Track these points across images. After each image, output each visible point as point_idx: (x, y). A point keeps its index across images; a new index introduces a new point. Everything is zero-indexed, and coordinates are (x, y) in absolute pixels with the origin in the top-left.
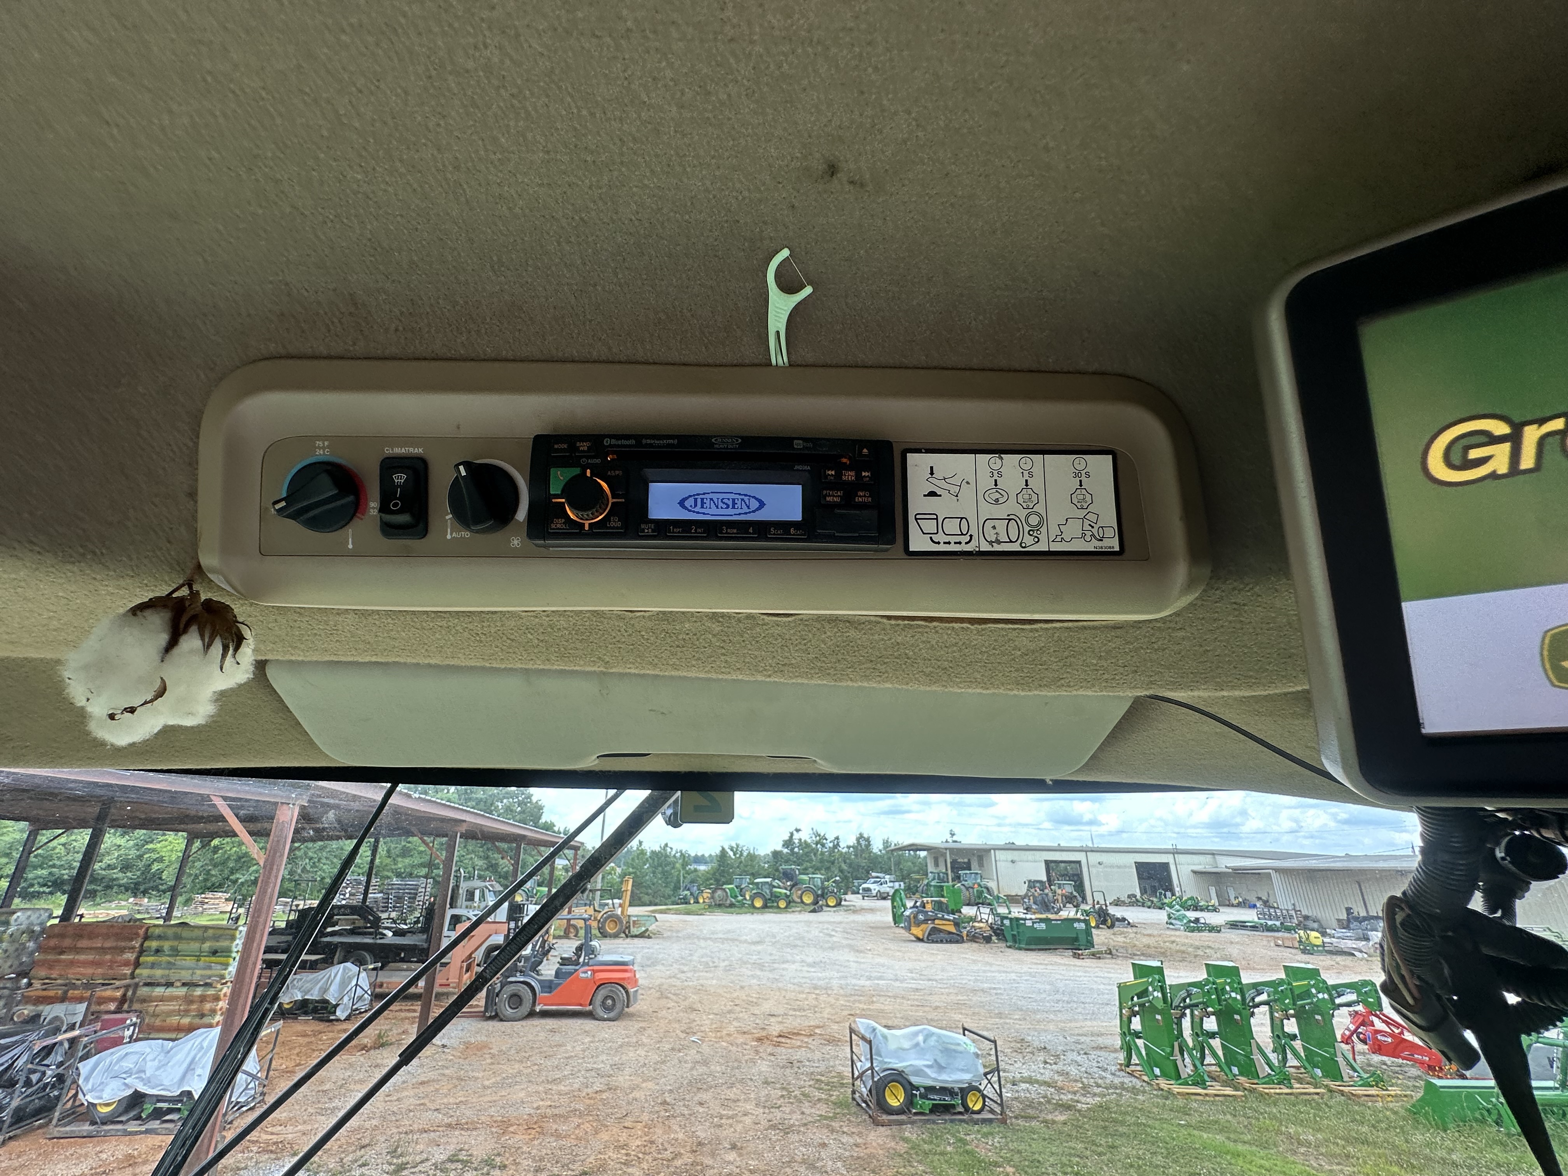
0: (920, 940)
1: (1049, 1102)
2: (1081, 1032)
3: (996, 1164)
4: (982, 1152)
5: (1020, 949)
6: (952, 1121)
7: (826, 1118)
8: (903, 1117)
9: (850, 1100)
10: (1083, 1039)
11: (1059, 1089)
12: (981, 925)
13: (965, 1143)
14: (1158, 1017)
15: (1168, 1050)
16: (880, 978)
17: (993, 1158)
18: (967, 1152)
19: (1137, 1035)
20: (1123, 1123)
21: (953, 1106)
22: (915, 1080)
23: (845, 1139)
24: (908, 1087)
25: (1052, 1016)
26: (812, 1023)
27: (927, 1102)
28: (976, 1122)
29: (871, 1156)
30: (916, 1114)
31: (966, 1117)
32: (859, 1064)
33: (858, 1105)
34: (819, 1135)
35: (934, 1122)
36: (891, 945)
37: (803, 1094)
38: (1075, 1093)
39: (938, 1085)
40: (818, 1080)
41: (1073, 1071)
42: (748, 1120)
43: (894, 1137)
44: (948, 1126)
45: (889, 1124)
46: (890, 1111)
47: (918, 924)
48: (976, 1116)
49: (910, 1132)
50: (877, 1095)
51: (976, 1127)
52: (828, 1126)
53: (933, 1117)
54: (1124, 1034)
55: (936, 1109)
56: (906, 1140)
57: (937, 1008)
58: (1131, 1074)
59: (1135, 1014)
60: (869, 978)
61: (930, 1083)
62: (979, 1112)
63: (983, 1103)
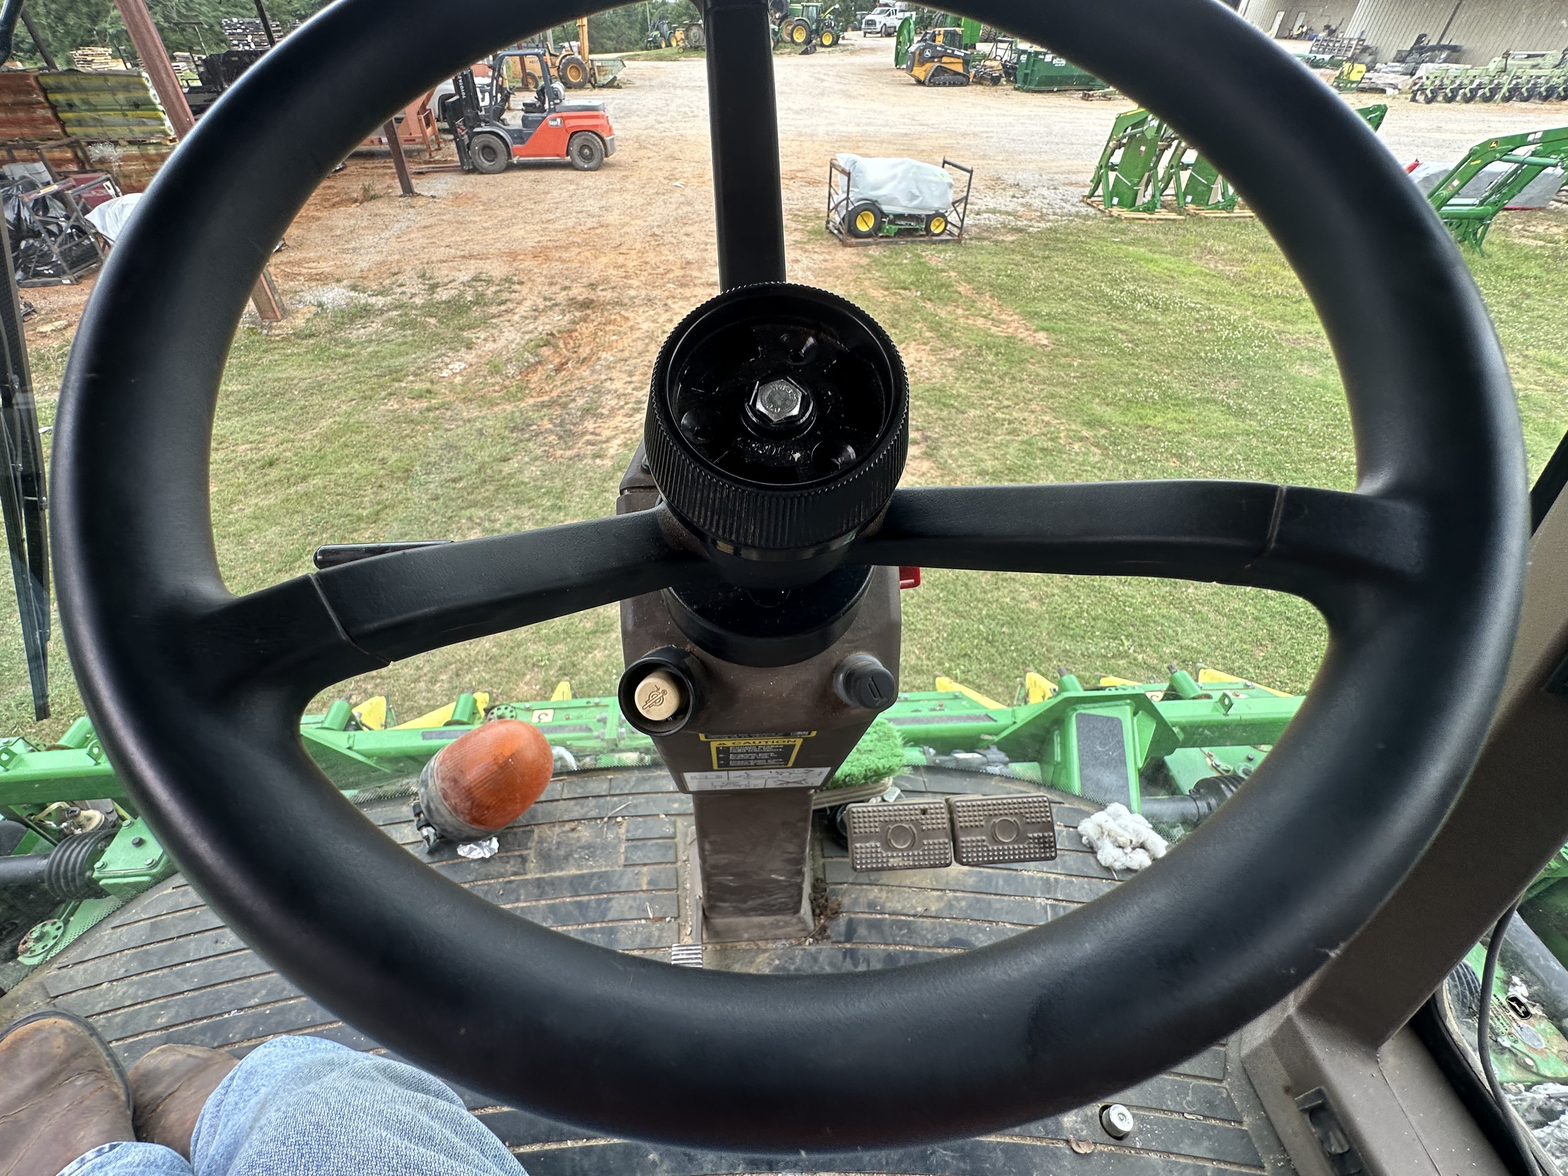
0: (920, 83)
1: (1005, 227)
2: (1059, 169)
3: (943, 271)
4: (933, 263)
5: (1027, 91)
6: (913, 242)
7: (801, 242)
8: (870, 240)
9: (824, 228)
11: (1018, 217)
12: (993, 64)
13: (920, 256)
15: (1135, 181)
16: (870, 124)
17: (941, 266)
18: (920, 263)
19: (1112, 168)
21: (916, 230)
22: (886, 208)
24: (879, 214)
27: (894, 227)
28: (934, 243)
30: (881, 237)
31: (926, 238)
32: (835, 197)
33: (831, 232)
35: (896, 243)
36: (888, 91)
38: (1031, 220)
39: (906, 212)
40: (796, 215)
41: (1036, 202)
43: (859, 254)
44: (909, 245)
45: (857, 245)
46: (859, 235)
47: (921, 66)
48: (935, 238)
49: (874, 251)
50: (849, 223)
51: (934, 246)
52: (802, 249)
53: (897, 239)
54: (1099, 170)
55: (900, 233)
56: (869, 256)
58: (1089, 204)
59: (1121, 146)
61: (899, 211)
62: (939, 234)
63: (945, 229)
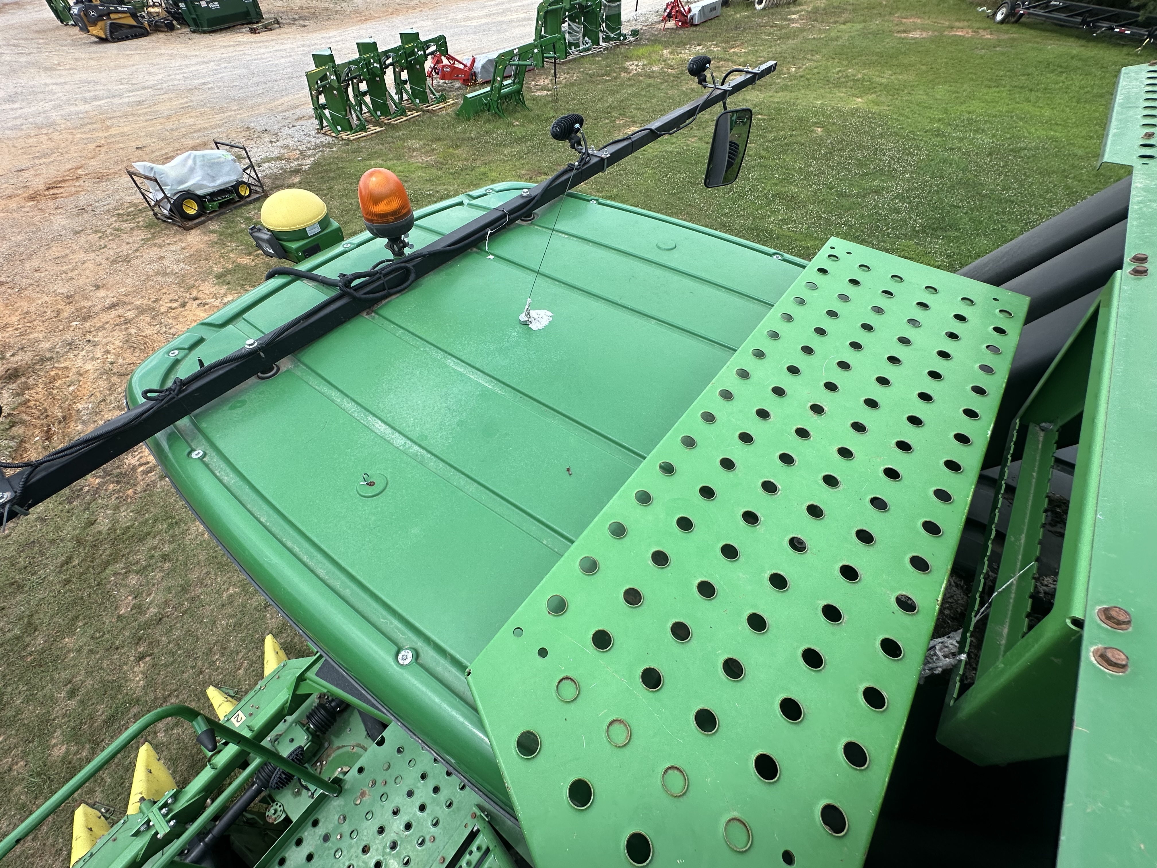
0: (103, 40)
1: (285, 171)
2: (283, 108)
5: (204, 32)
6: (235, 208)
7: (148, 240)
8: (203, 218)
9: (156, 221)
10: (287, 114)
11: (288, 160)
12: (157, 10)
13: (249, 218)
14: (335, 92)
15: (344, 113)
16: (96, 98)
19: (323, 107)
20: (330, 171)
21: (232, 199)
22: (199, 192)
23: (173, 248)
24: (196, 198)
25: (259, 100)
26: (69, 166)
27: (215, 203)
28: (250, 203)
29: (198, 251)
30: (210, 213)
31: (242, 202)
32: (151, 197)
33: (164, 221)
34: (155, 253)
35: (225, 214)
36: (77, 54)
37: (115, 229)
38: (297, 159)
39: (215, 190)
40: (118, 215)
41: (290, 142)
42: (90, 265)
43: (204, 233)
44: (234, 212)
45: (196, 226)
46: (191, 218)
47: (94, 23)
48: (248, 199)
49: (213, 226)
50: (178, 212)
51: (252, 206)
52: (155, 245)
53: (222, 210)
54: (316, 109)
55: (222, 205)
56: (213, 232)
57: (169, 117)
58: (325, 134)
59: (320, 93)
60: (86, 101)
61: (210, 190)
62: (249, 196)
63: (250, 189)
